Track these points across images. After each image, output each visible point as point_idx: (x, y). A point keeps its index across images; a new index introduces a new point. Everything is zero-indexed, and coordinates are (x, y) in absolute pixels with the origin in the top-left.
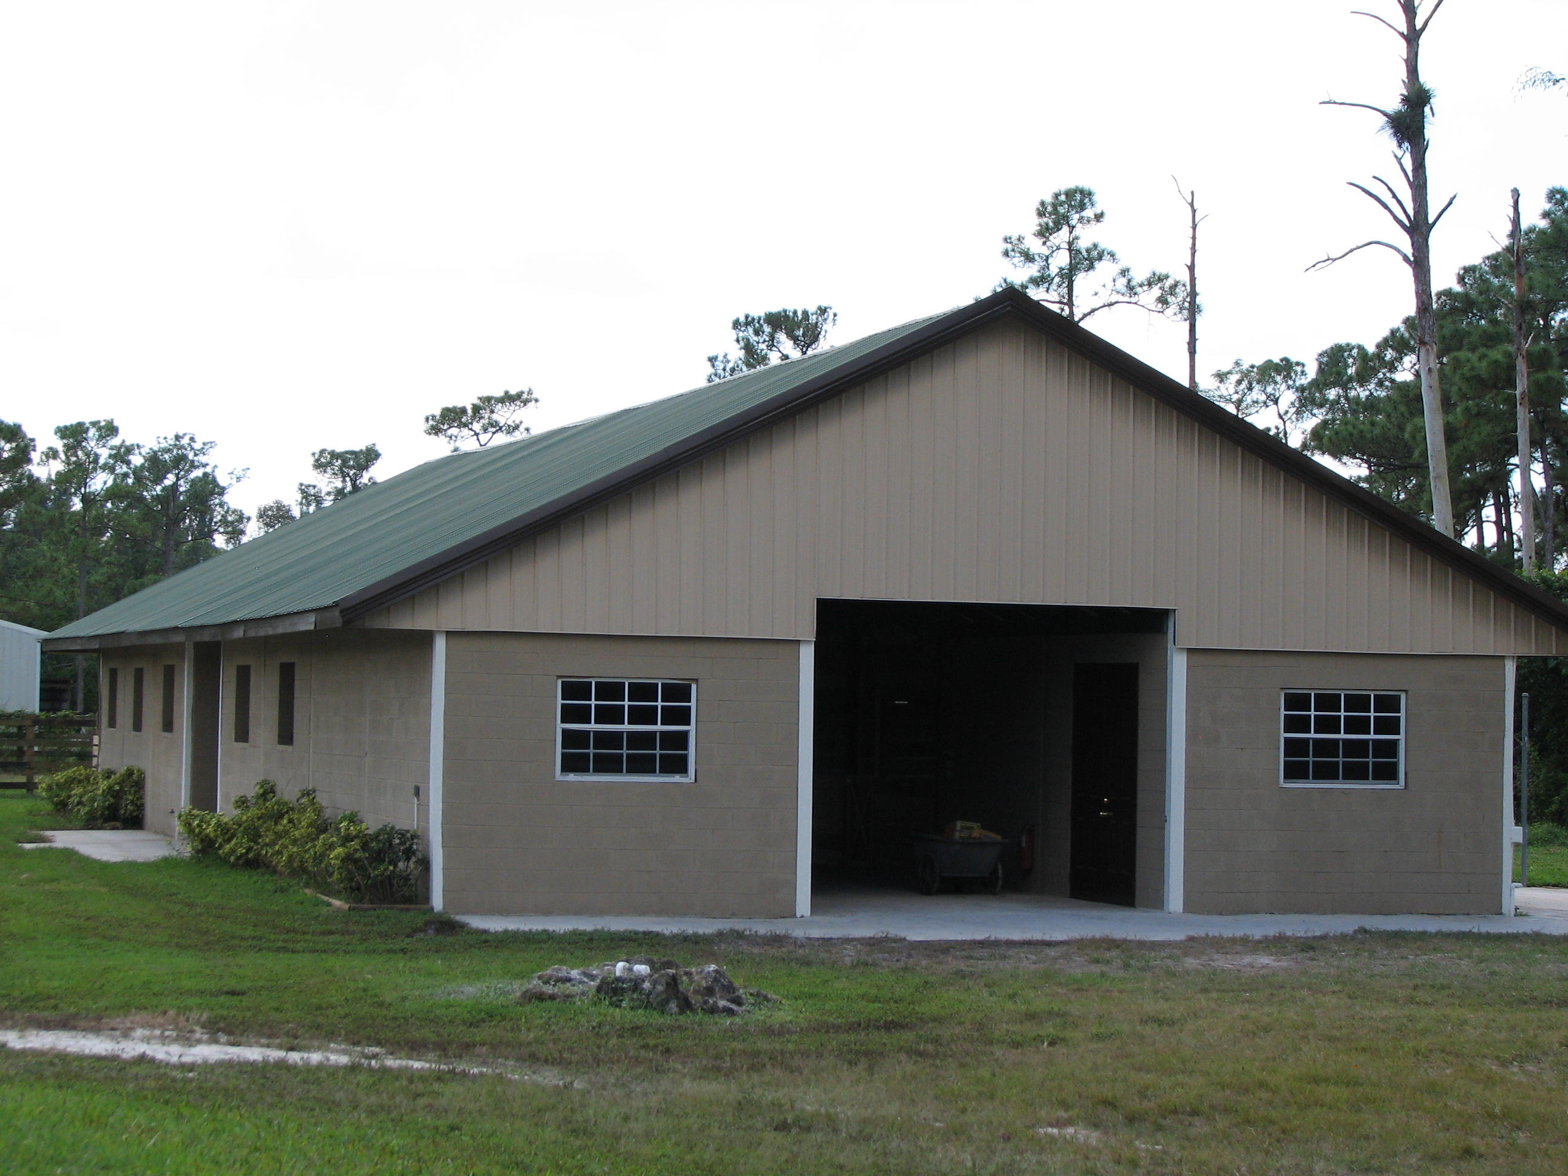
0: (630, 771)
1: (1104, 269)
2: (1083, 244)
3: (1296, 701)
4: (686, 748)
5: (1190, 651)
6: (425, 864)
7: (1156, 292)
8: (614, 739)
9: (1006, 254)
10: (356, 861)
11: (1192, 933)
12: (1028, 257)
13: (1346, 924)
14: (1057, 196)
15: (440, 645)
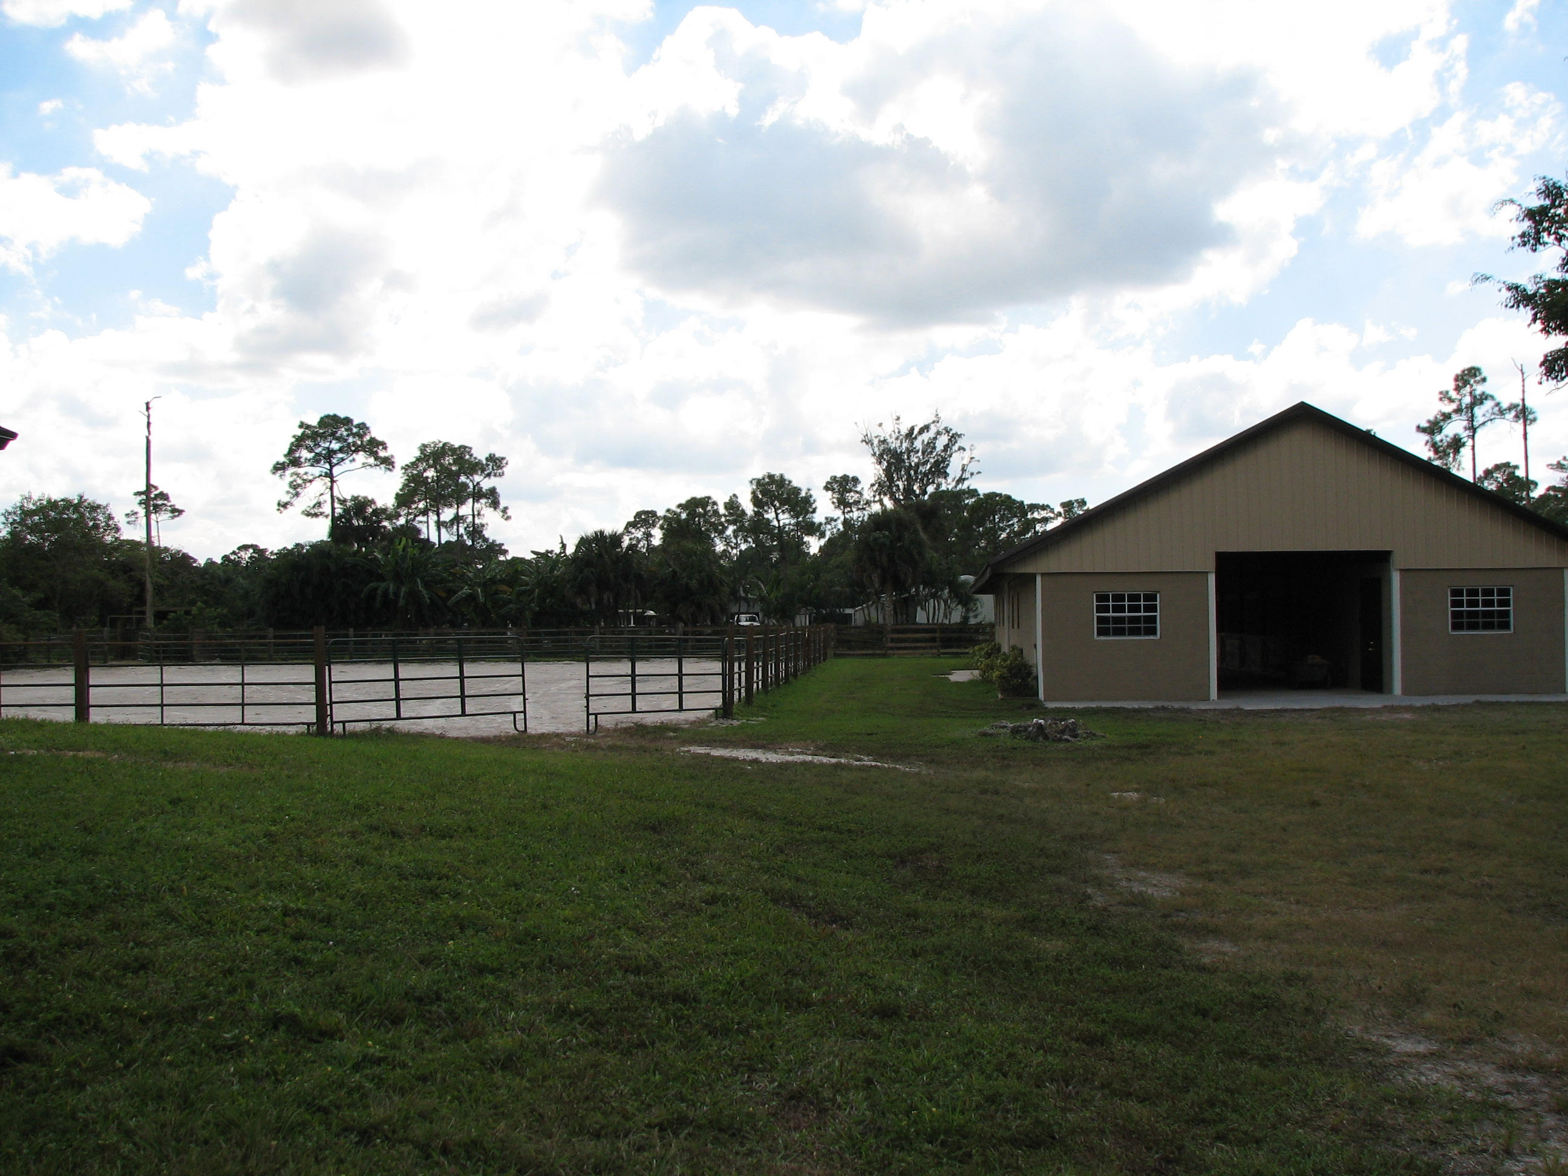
0: (1129, 634)
1: (1488, 404)
2: (1478, 392)
3: (1456, 592)
4: (1156, 623)
5: (1401, 570)
6: (1036, 678)
7: (1513, 413)
8: (1121, 620)
9: (1441, 399)
10: (1004, 678)
11: (1386, 704)
12: (1451, 400)
13: (1469, 699)
14: (1464, 371)
15: (1039, 579)
